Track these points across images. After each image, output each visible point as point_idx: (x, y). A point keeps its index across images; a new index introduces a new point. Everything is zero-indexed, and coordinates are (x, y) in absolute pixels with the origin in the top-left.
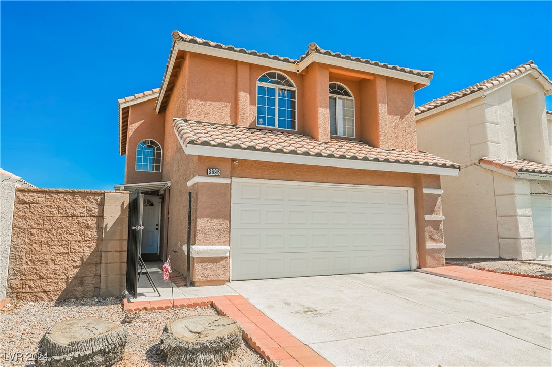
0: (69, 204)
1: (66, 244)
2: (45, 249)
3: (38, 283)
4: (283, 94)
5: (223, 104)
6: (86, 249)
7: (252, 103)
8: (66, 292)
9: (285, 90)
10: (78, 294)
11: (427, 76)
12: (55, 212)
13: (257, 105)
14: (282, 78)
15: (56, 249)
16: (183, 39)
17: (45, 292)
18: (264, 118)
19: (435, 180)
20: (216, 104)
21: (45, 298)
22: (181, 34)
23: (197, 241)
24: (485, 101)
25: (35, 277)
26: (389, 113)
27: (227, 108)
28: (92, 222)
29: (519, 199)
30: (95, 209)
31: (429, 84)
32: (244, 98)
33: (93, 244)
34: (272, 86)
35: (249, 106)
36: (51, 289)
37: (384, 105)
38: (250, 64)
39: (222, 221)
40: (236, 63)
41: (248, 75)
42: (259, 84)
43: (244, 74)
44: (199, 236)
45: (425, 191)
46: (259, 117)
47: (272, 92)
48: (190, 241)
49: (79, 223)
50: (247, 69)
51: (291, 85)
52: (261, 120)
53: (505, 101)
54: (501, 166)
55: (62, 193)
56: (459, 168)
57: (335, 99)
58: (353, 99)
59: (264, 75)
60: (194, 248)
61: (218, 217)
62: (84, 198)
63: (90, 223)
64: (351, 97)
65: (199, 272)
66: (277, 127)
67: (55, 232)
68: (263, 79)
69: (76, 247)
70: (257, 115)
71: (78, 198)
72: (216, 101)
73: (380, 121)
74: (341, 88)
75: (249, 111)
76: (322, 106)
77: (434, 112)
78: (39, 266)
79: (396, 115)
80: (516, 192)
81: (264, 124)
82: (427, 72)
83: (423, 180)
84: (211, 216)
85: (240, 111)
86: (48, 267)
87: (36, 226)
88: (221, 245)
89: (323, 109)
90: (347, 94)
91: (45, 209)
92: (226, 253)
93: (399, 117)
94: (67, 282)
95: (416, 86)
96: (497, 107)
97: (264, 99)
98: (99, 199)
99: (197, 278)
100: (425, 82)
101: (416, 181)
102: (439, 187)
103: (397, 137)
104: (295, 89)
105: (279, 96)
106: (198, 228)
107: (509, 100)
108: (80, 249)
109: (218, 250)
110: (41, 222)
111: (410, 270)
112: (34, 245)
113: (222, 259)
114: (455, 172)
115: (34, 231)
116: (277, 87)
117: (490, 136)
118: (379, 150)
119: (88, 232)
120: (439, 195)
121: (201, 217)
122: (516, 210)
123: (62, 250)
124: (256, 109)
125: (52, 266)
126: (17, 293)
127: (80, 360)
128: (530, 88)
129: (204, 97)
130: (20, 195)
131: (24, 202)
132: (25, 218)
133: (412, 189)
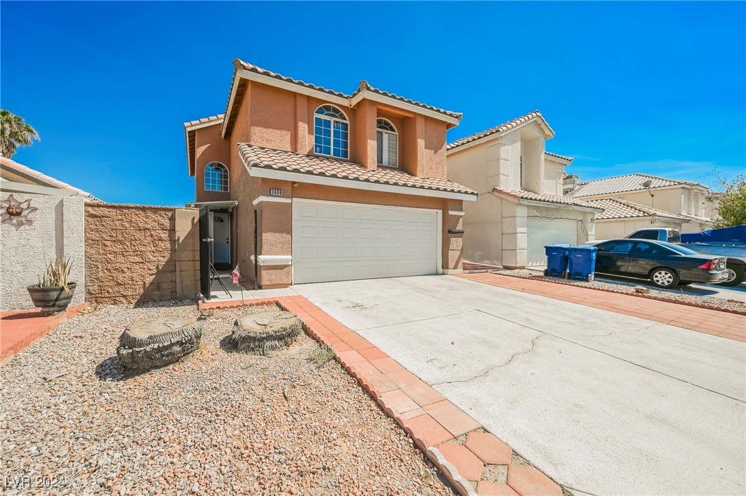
0: (140, 219)
1: (141, 254)
2: (121, 259)
3: (116, 289)
4: (337, 125)
5: (284, 132)
6: (160, 258)
7: (310, 132)
8: (144, 296)
9: (339, 122)
10: (156, 298)
11: (457, 117)
12: (127, 225)
13: (315, 134)
14: (337, 111)
15: (131, 259)
16: (244, 68)
17: (124, 296)
18: (320, 147)
19: (458, 204)
20: (278, 132)
21: (125, 301)
22: (242, 63)
23: (263, 252)
24: (500, 141)
25: (112, 283)
26: (426, 148)
27: (287, 136)
28: (165, 235)
29: (519, 220)
30: (167, 223)
31: (458, 124)
32: (303, 127)
33: (167, 255)
34: (328, 118)
35: (307, 135)
36: (129, 293)
37: (422, 140)
38: (308, 97)
39: (284, 235)
40: (295, 95)
41: (306, 107)
42: (316, 115)
43: (302, 106)
44: (265, 247)
45: (451, 213)
46: (316, 146)
47: (328, 123)
48: (257, 251)
49: (152, 236)
50: (305, 102)
51: (345, 119)
52: (318, 148)
53: (515, 143)
54: (508, 194)
55: (133, 208)
56: (477, 194)
57: (382, 133)
58: (398, 134)
59: (321, 108)
60: (261, 257)
61: (281, 232)
62: (155, 213)
63: (163, 235)
64: (395, 132)
65: (266, 277)
66: (332, 155)
67: (129, 244)
68: (320, 111)
69: (151, 257)
70: (314, 144)
71: (150, 213)
72: (278, 129)
73: (418, 154)
74: (388, 124)
75: (307, 141)
76: (370, 139)
77: (462, 149)
78: (115, 274)
79: (431, 149)
80: (517, 215)
81: (320, 152)
82: (458, 114)
83: (450, 205)
84: (275, 231)
85: (300, 140)
86: (125, 275)
87: (109, 238)
88: (284, 255)
89: (371, 141)
90: (392, 129)
91: (117, 223)
92: (288, 262)
93: (433, 151)
94: (144, 288)
95: (449, 125)
96: (509, 147)
97: (320, 130)
98: (170, 214)
99: (264, 282)
100: (456, 122)
101: (443, 204)
102: (461, 210)
103: (431, 168)
104: (347, 122)
105: (334, 127)
106: (264, 241)
107: (518, 141)
108: (155, 259)
109: (281, 259)
110: (114, 235)
111: (436, 274)
112: (109, 256)
113: (285, 266)
114: (474, 198)
115: (108, 243)
116: (332, 119)
117: (502, 170)
118: (416, 178)
119: (161, 244)
120: (461, 216)
121: (266, 232)
122: (516, 230)
123: (137, 259)
124: (313, 138)
125: (128, 274)
126: (96, 298)
127: (159, 350)
128: (534, 133)
129: (266, 125)
130: (90, 209)
131: (95, 216)
132: (97, 231)
133: (440, 212)
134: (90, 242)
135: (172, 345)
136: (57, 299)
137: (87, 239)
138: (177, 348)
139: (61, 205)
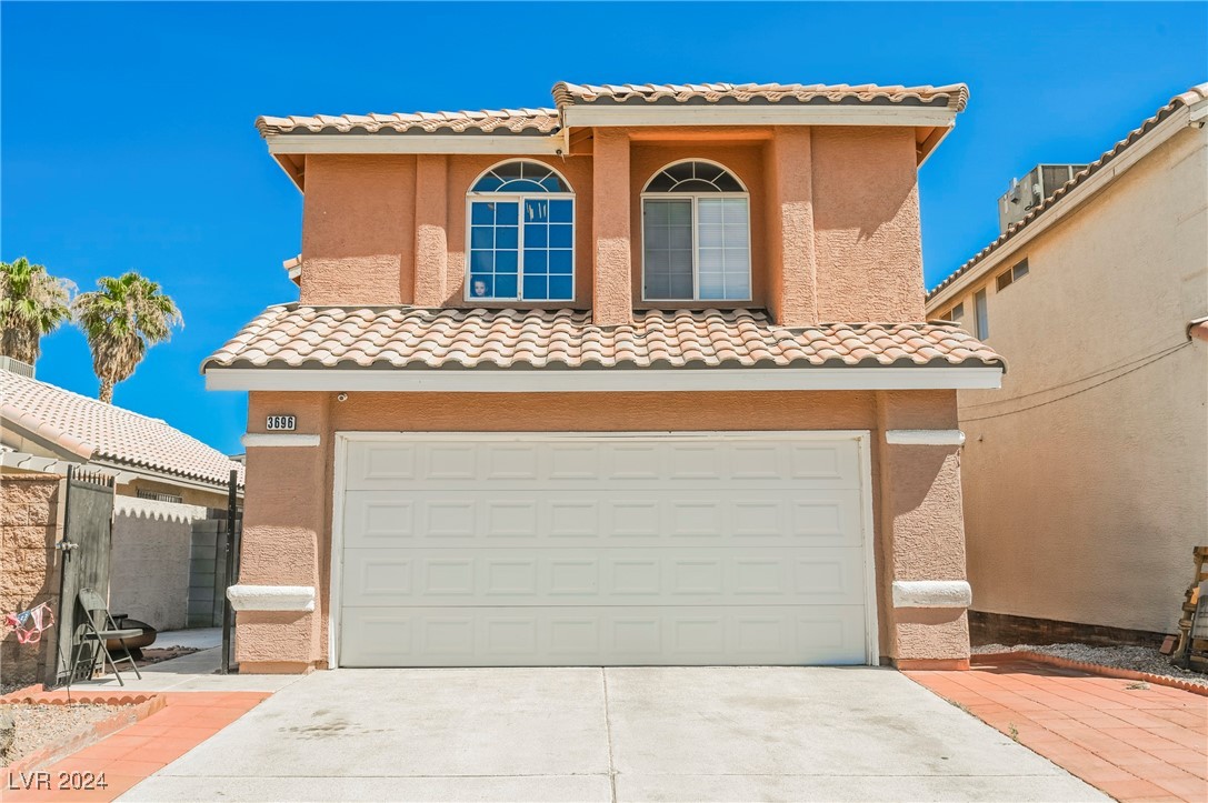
4: (536, 213)
5: (383, 259)
6: (26, 588)
7: (454, 245)
9: (544, 202)
10: (9, 675)
11: (941, 101)
13: (469, 250)
14: (541, 172)
16: (279, 131)
19: (939, 407)
20: (366, 261)
22: (270, 120)
23: (242, 576)
24: (1204, 139)
26: (819, 224)
27: (392, 266)
28: (38, 537)
30: (43, 510)
31: (953, 123)
32: (432, 237)
33: (39, 580)
34: (508, 197)
35: (444, 256)
37: (799, 205)
38: (449, 156)
39: (298, 531)
40: (412, 160)
41: (441, 183)
42: (473, 198)
43: (432, 184)
44: (248, 564)
45: (894, 438)
47: (509, 211)
48: (232, 577)
49: (15, 538)
50: (439, 172)
51: (564, 188)
52: (479, 284)
56: (1000, 364)
57: (689, 203)
58: (747, 195)
59: (489, 174)
60: (234, 591)
61: (291, 524)
62: (26, 489)
63: (35, 537)
64: (741, 190)
65: (246, 640)
66: (520, 297)
68: (487, 185)
69: (10, 584)
70: (468, 275)
71: (16, 491)
72: (367, 255)
73: (786, 251)
74: (714, 171)
75: (445, 267)
76: (605, 235)
79: (845, 227)
81: (489, 293)
82: (943, 89)
83: (887, 411)
84: (274, 521)
85: (421, 271)
88: (294, 584)
89: (610, 242)
90: (728, 184)
92: (305, 602)
93: (858, 231)
95: (924, 140)
97: (492, 227)
98: (51, 491)
99: (242, 654)
100: (944, 118)
101: (867, 410)
102: (951, 424)
103: (847, 290)
104: (570, 195)
105: (527, 218)
106: (245, 547)
108: (17, 589)
109: (283, 596)
111: (865, 665)
113: (298, 615)
114: (990, 379)
116: (520, 198)
118: (779, 331)
119: (31, 556)
120: (951, 449)
121: (252, 525)
124: (466, 261)
129: (337, 251)
133: (865, 435)
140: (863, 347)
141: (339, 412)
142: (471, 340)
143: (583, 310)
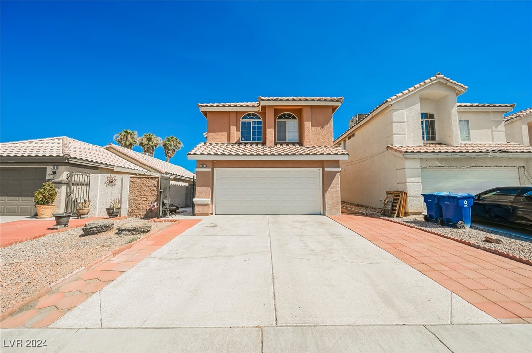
0: (147, 182)
1: (146, 197)
2: (139, 199)
3: (137, 211)
4: (254, 124)
5: (223, 133)
6: (153, 199)
7: (238, 130)
8: (146, 215)
9: (256, 121)
10: (150, 216)
11: (338, 100)
12: (142, 185)
13: (241, 131)
14: (254, 115)
15: (143, 199)
16: (202, 106)
17: (139, 214)
18: (244, 137)
19: (336, 163)
20: (220, 133)
21: (139, 216)
22: (200, 104)
23: (196, 197)
24: (392, 108)
25: (136, 209)
26: (312, 126)
27: (225, 134)
28: (155, 189)
29: (408, 172)
32: (233, 129)
34: (249, 120)
35: (236, 132)
36: (141, 213)
38: (237, 112)
39: (207, 188)
40: (229, 112)
41: (235, 118)
42: (242, 120)
43: (233, 118)
44: (197, 194)
45: (326, 170)
46: (242, 137)
47: (249, 123)
48: (194, 197)
49: (150, 189)
50: (235, 115)
51: (260, 119)
53: (413, 105)
54: (396, 150)
56: (348, 155)
57: (286, 121)
58: (297, 120)
59: (245, 115)
60: (194, 199)
61: (206, 186)
62: (152, 179)
65: (197, 209)
66: (251, 141)
67: (142, 193)
68: (244, 118)
69: (149, 198)
71: (150, 180)
73: (306, 132)
74: (290, 115)
75: (236, 135)
76: (269, 128)
78: (137, 205)
79: (318, 127)
80: (406, 167)
81: (245, 140)
82: (338, 98)
83: (325, 163)
84: (202, 186)
85: (231, 135)
87: (136, 190)
88: (206, 198)
89: (269, 130)
90: (294, 118)
91: (139, 184)
92: (209, 202)
93: (320, 127)
94: (146, 211)
95: (334, 108)
96: (405, 111)
98: (157, 180)
99: (196, 212)
100: (338, 104)
101: (321, 164)
102: (338, 167)
103: (318, 139)
106: (196, 191)
107: (417, 104)
109: (205, 201)
110: (138, 189)
111: (320, 215)
112: (136, 197)
113: (207, 204)
114: (347, 158)
115: (136, 192)
116: (251, 120)
117: (395, 131)
118: (304, 148)
119: (154, 193)
120: (338, 172)
121: (198, 186)
122: (406, 179)
123: (145, 199)
124: (240, 133)
125: (141, 205)
126: (131, 214)
127: (89, 228)
128: (440, 92)
129: (214, 132)
130: (131, 179)
131: (132, 182)
132: (133, 187)
133: (321, 169)
134: (131, 192)
135: (93, 227)
136: (112, 213)
137: (130, 190)
138: (95, 229)
139: (123, 178)
140: (320, 151)
141: (215, 164)
142: (241, 149)
143: (264, 144)
